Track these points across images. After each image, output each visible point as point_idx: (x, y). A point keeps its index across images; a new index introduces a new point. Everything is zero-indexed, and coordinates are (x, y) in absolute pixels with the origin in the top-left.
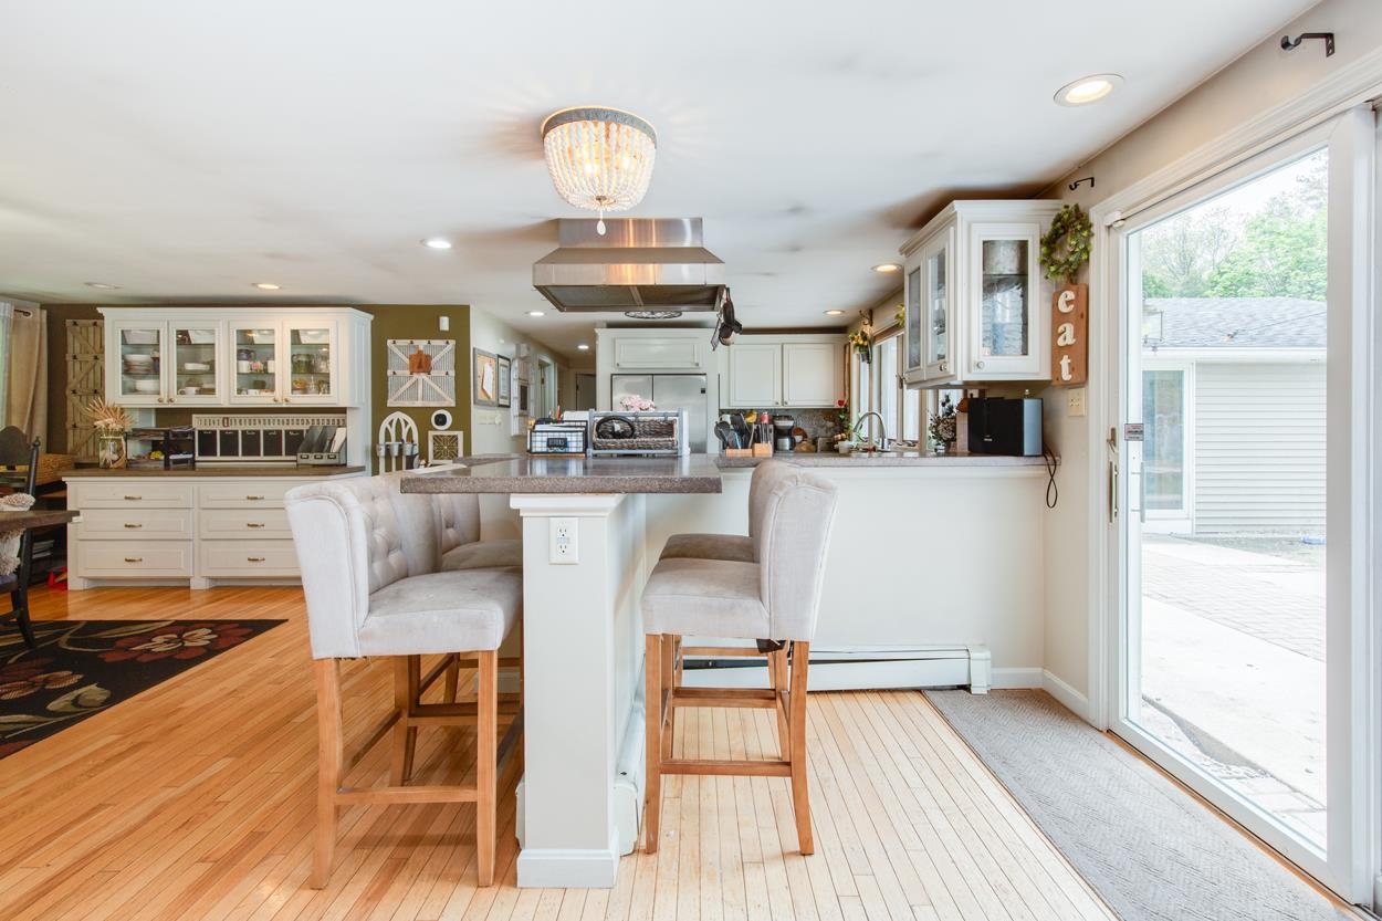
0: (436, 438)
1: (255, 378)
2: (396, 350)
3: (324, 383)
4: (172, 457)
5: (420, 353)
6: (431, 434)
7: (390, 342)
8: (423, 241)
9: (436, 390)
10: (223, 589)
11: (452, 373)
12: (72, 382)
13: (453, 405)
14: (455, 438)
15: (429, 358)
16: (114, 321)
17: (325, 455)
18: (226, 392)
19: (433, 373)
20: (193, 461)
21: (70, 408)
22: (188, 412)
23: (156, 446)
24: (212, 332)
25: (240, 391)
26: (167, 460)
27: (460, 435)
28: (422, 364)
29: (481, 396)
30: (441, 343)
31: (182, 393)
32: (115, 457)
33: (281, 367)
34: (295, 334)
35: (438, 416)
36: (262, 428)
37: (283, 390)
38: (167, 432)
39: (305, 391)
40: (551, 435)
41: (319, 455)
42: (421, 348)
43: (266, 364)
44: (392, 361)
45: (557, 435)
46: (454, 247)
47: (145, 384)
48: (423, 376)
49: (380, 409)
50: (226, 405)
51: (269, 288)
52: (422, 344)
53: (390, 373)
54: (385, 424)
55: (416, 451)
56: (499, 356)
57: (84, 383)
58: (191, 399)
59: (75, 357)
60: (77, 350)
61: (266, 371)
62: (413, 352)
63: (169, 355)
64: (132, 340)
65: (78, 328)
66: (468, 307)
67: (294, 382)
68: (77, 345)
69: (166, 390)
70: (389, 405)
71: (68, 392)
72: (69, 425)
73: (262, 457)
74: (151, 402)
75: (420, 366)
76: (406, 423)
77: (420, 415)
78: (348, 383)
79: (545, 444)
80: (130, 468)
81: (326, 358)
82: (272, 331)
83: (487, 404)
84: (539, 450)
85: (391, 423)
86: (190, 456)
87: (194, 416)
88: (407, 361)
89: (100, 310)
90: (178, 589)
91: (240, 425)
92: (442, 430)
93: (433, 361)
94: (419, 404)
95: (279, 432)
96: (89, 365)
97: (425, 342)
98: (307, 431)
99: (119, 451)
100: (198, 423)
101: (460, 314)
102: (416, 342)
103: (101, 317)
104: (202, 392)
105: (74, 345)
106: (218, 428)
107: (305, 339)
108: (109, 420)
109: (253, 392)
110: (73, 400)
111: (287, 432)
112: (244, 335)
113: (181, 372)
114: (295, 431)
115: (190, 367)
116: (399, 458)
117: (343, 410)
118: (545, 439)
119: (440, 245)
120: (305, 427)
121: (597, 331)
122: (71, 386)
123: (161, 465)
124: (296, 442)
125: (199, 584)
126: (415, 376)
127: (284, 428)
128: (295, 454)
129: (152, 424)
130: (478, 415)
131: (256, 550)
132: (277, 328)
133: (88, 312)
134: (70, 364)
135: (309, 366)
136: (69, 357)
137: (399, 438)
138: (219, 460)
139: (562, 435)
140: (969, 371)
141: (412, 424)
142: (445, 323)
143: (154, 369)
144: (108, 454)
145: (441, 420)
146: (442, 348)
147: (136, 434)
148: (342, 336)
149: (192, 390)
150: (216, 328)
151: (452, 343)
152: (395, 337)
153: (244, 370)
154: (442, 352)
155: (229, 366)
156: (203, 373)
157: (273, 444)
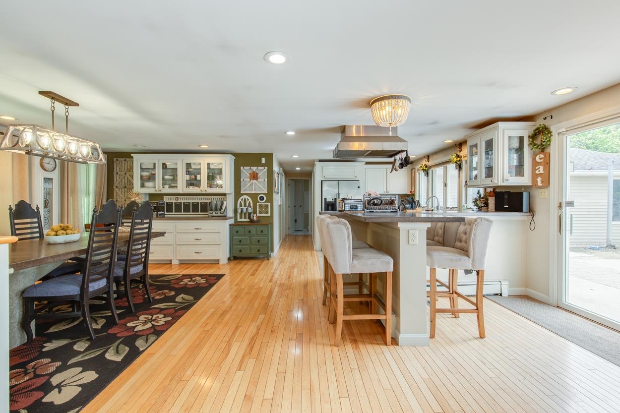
0: (260, 205)
1: (191, 182)
2: (244, 170)
4: (159, 213)
5: (254, 172)
6: (258, 204)
7: (242, 168)
8: (285, 133)
9: (260, 187)
10: (183, 263)
11: (266, 180)
12: (116, 183)
13: (267, 193)
14: (267, 205)
15: (257, 174)
16: (138, 159)
17: (219, 212)
18: (181, 187)
19: (259, 180)
20: (164, 215)
21: (115, 193)
22: (161, 196)
24: (176, 164)
25: (186, 187)
26: (157, 214)
27: (269, 204)
28: (254, 176)
29: (275, 190)
30: (262, 168)
31: (163, 188)
33: (203, 177)
34: (208, 164)
35: (260, 197)
36: (191, 201)
37: (204, 187)
38: (157, 203)
39: (211, 187)
40: (351, 204)
41: (217, 212)
42: (254, 170)
43: (196, 176)
44: (243, 176)
46: (296, 133)
47: (147, 184)
48: (255, 181)
49: (238, 193)
50: (181, 192)
51: (204, 147)
52: (254, 169)
53: (242, 180)
54: (240, 200)
55: (252, 211)
57: (120, 184)
58: (167, 190)
59: (117, 173)
60: (118, 170)
61: (196, 179)
62: (251, 172)
63: (159, 172)
64: (144, 167)
65: (118, 162)
66: (272, 154)
67: (208, 183)
68: (118, 168)
69: (157, 186)
70: (241, 192)
71: (114, 187)
73: (191, 213)
74: (152, 191)
75: (254, 177)
76: (248, 200)
77: (254, 196)
78: (225, 183)
79: (349, 208)
82: (200, 164)
84: (347, 210)
85: (242, 200)
86: (163, 212)
87: (164, 197)
88: (249, 175)
89: (132, 155)
90: (168, 264)
91: (182, 200)
92: (262, 203)
93: (259, 175)
94: (253, 192)
95: (198, 203)
96: (122, 177)
97: (256, 168)
98: (210, 203)
100: (166, 199)
101: (269, 157)
102: (252, 168)
103: (132, 157)
104: (171, 187)
106: (174, 201)
107: (212, 167)
108: (136, 198)
109: (191, 187)
110: (116, 190)
111: (201, 203)
112: (188, 165)
113: (163, 179)
114: (204, 203)
115: (167, 177)
116: (245, 214)
117: (225, 195)
118: (349, 206)
119: (291, 133)
120: (208, 201)
121: (316, 163)
122: (115, 185)
123: (155, 216)
124: (205, 208)
125: (175, 262)
126: (252, 181)
127: (199, 201)
128: (207, 212)
129: (148, 200)
130: (275, 197)
131: (197, 249)
132: (202, 162)
133: (125, 155)
134: (115, 176)
136: (114, 173)
137: (245, 206)
138: (174, 214)
139: (356, 204)
140: (503, 182)
141: (250, 200)
142: (263, 160)
143: (152, 178)
145: (262, 198)
146: (262, 170)
148: (226, 164)
149: (167, 186)
150: (179, 163)
151: (266, 168)
152: (244, 165)
153: (188, 178)
154: (262, 172)
155: (182, 178)
156: (172, 180)
157: (195, 208)
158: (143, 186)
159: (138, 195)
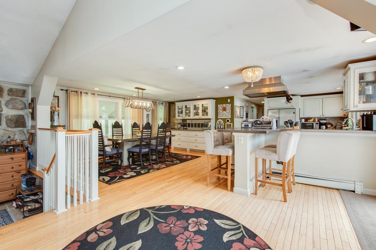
0: (227, 124)
1: (196, 113)
2: (220, 107)
3: (207, 114)
4: (184, 127)
6: (226, 124)
7: (218, 105)
8: (224, 87)
9: (226, 115)
10: (191, 150)
11: (230, 111)
13: (231, 118)
14: (231, 125)
15: (226, 108)
16: (177, 104)
18: (192, 116)
19: (227, 111)
20: (187, 128)
22: (186, 120)
23: (182, 126)
24: (190, 105)
25: (194, 116)
27: (232, 124)
28: (224, 109)
29: (236, 116)
30: (228, 105)
31: (186, 116)
33: (200, 111)
34: (203, 105)
36: (197, 122)
37: (200, 116)
38: (184, 123)
39: (204, 115)
40: (245, 124)
41: (206, 127)
42: (224, 106)
44: (219, 109)
45: (246, 124)
46: (229, 87)
47: (181, 115)
48: (225, 112)
49: (217, 119)
50: (192, 118)
51: (199, 97)
52: (224, 105)
53: (218, 111)
54: (217, 122)
55: (223, 127)
56: (241, 106)
57: (173, 115)
58: (187, 117)
61: (198, 112)
63: (184, 109)
64: (179, 108)
65: (172, 106)
66: (234, 97)
67: (202, 114)
69: (183, 116)
70: (218, 118)
72: (171, 122)
73: (197, 128)
74: (181, 118)
75: (224, 110)
77: (224, 120)
78: (211, 114)
80: (179, 129)
81: (207, 109)
82: (199, 105)
83: (238, 117)
84: (243, 127)
88: (222, 109)
89: (175, 103)
90: (185, 150)
91: (194, 122)
92: (228, 123)
94: (224, 118)
95: (200, 123)
96: (173, 112)
97: (225, 105)
99: (177, 126)
100: (188, 122)
101: (232, 98)
103: (175, 104)
105: (172, 109)
106: (191, 122)
107: (204, 106)
108: (176, 121)
109: (196, 116)
110: (171, 118)
112: (195, 106)
113: (186, 113)
114: (202, 123)
115: (187, 112)
117: (210, 119)
119: (227, 87)
120: (204, 122)
121: (264, 99)
122: (171, 115)
123: (183, 129)
124: (202, 125)
125: (188, 150)
126: (223, 112)
127: (200, 122)
128: (202, 127)
129: (181, 122)
130: (236, 120)
131: (196, 145)
132: (200, 104)
133: (173, 103)
135: (205, 111)
136: (171, 111)
137: (220, 125)
138: (191, 128)
139: (247, 124)
140: (354, 108)
141: (222, 122)
142: (229, 101)
143: (182, 112)
144: (176, 127)
145: (228, 121)
147: (179, 124)
148: (210, 105)
149: (187, 116)
150: (191, 105)
151: (230, 104)
152: (219, 104)
153: (195, 112)
154: (228, 106)
155: (192, 111)
156: (189, 113)
157: (199, 125)
158: (179, 116)
159: (177, 120)
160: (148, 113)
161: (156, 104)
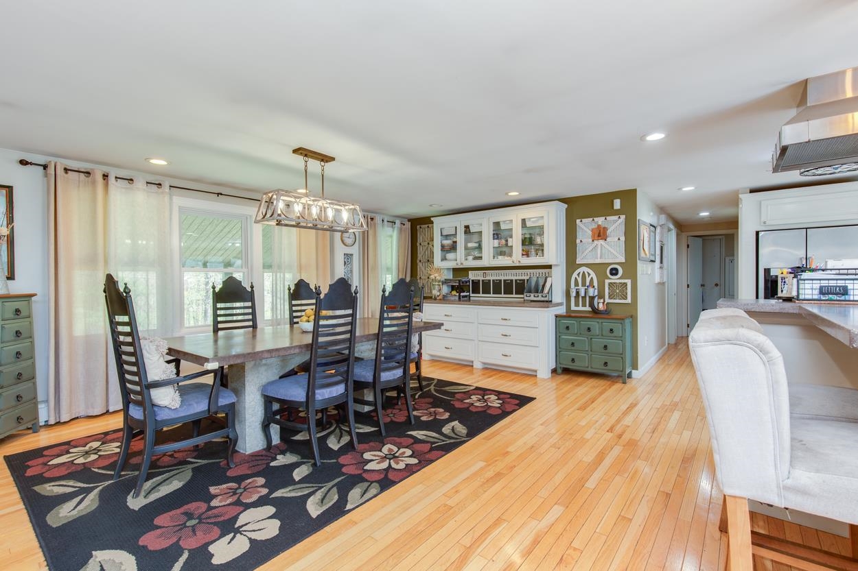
0: (610, 284)
1: (499, 250)
2: (582, 226)
3: (540, 249)
4: (462, 294)
5: (599, 226)
6: (607, 281)
7: (578, 221)
8: (642, 137)
9: (612, 251)
10: (489, 369)
11: (623, 239)
12: (420, 256)
13: (624, 261)
14: (625, 284)
15: (605, 229)
16: (438, 223)
17: (540, 295)
18: (488, 259)
19: (608, 239)
20: (470, 297)
21: (418, 267)
22: (466, 270)
23: (453, 288)
24: (481, 225)
25: (494, 257)
26: (460, 296)
27: (629, 282)
28: (601, 234)
29: (642, 254)
30: (615, 218)
31: (466, 260)
32: (439, 294)
34: (524, 221)
35: (612, 270)
36: (502, 278)
37: (517, 258)
38: (459, 281)
39: (528, 255)
40: (824, 283)
41: (536, 295)
42: (600, 223)
43: (507, 241)
44: (580, 234)
46: (670, 136)
47: (450, 256)
48: (602, 242)
49: (571, 263)
50: (486, 265)
51: (514, 195)
52: (600, 220)
53: (578, 241)
54: (575, 275)
55: (596, 293)
56: (651, 225)
57: (424, 257)
58: (471, 263)
59: (421, 244)
60: (421, 241)
61: (507, 245)
62: (594, 226)
63: (461, 238)
64: (444, 233)
65: (421, 230)
66: (635, 190)
67: (523, 250)
68: (421, 238)
69: (460, 258)
70: (577, 262)
71: (418, 261)
72: (418, 278)
73: (503, 295)
74: (452, 265)
75: (599, 236)
76: (589, 274)
77: (597, 267)
78: (553, 250)
80: (444, 299)
81: (541, 234)
82: (511, 221)
83: (644, 260)
85: (578, 275)
86: (468, 294)
87: (470, 272)
88: (590, 233)
89: (432, 219)
90: (467, 366)
91: (492, 276)
92: (614, 279)
93: (608, 232)
94: (598, 261)
95: (512, 280)
96: (425, 248)
97: (603, 218)
98: (528, 280)
99: (440, 290)
100: (472, 276)
101: (629, 196)
102: (596, 219)
103: (432, 223)
104: (476, 258)
106: (481, 278)
107: (529, 224)
108: (436, 275)
109: (500, 257)
110: (420, 265)
111: (516, 280)
112: (497, 224)
113: (466, 248)
114: (520, 280)
115: (470, 245)
116: (584, 298)
117: (550, 267)
120: (526, 278)
121: (740, 196)
122: (419, 259)
123: (457, 298)
124: (521, 287)
125: (477, 365)
126: (596, 242)
127: (514, 278)
128: (523, 294)
129: (451, 277)
130: (642, 268)
131: (507, 350)
132: (513, 219)
133: (426, 221)
134: (419, 247)
135: (530, 243)
136: (418, 244)
137: (584, 284)
138: (481, 296)
141: (593, 275)
142: (617, 204)
143: (453, 248)
144: (435, 292)
145: (614, 272)
146: (615, 221)
147: (445, 282)
148: (551, 219)
149: (470, 258)
150: (483, 223)
151: (623, 217)
152: (582, 217)
153: (496, 245)
154: (615, 225)
155: (489, 243)
156: (476, 248)
157: (508, 287)
158: (444, 259)
159: (439, 270)
160: (349, 250)
161: (375, 224)
